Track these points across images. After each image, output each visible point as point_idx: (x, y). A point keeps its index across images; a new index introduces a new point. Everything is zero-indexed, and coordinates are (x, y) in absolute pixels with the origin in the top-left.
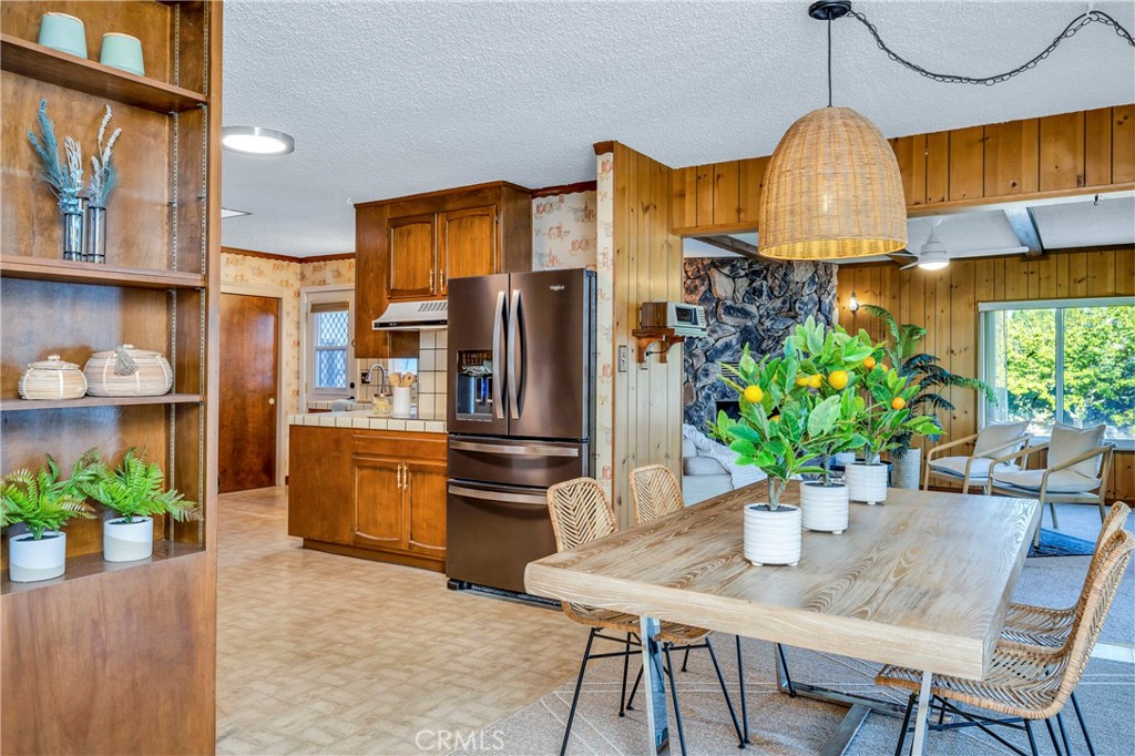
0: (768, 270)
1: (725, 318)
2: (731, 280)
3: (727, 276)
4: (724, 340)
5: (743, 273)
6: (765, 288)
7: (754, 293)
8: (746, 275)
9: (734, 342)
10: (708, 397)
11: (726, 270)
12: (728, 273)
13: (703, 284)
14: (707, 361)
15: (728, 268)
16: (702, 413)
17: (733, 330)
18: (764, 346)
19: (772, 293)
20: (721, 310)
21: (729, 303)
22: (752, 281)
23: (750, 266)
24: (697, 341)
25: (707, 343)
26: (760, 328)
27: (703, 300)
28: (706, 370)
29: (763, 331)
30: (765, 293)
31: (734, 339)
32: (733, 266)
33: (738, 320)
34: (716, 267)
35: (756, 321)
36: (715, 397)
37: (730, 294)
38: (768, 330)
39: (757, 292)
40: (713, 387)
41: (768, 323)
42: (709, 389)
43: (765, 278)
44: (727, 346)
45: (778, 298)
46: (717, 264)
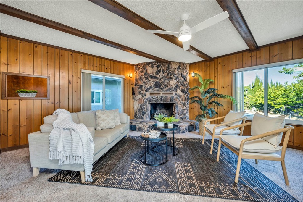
0: (162, 65)
1: (150, 79)
2: (152, 68)
3: (151, 67)
4: (150, 85)
5: (155, 66)
6: (161, 70)
7: (158, 72)
8: (156, 67)
9: (153, 86)
10: (146, 102)
11: (150, 65)
12: (151, 66)
13: (144, 70)
14: (146, 92)
15: (151, 65)
16: (145, 106)
17: (153, 82)
18: (161, 87)
19: (164, 71)
20: (149, 77)
21: (151, 75)
22: (158, 68)
23: (157, 64)
24: (143, 86)
25: (146, 86)
26: (160, 81)
27: (145, 74)
28: (145, 94)
29: (161, 82)
30: (161, 72)
31: (152, 85)
32: (152, 64)
33: (154, 79)
34: (148, 65)
35: (159, 79)
36: (147, 101)
37: (152, 72)
38: (163, 82)
39: (159, 71)
40: (147, 99)
41: (163, 80)
42: (146, 99)
43: (162, 67)
44: (151, 87)
45: (166, 73)
46: (148, 64)
